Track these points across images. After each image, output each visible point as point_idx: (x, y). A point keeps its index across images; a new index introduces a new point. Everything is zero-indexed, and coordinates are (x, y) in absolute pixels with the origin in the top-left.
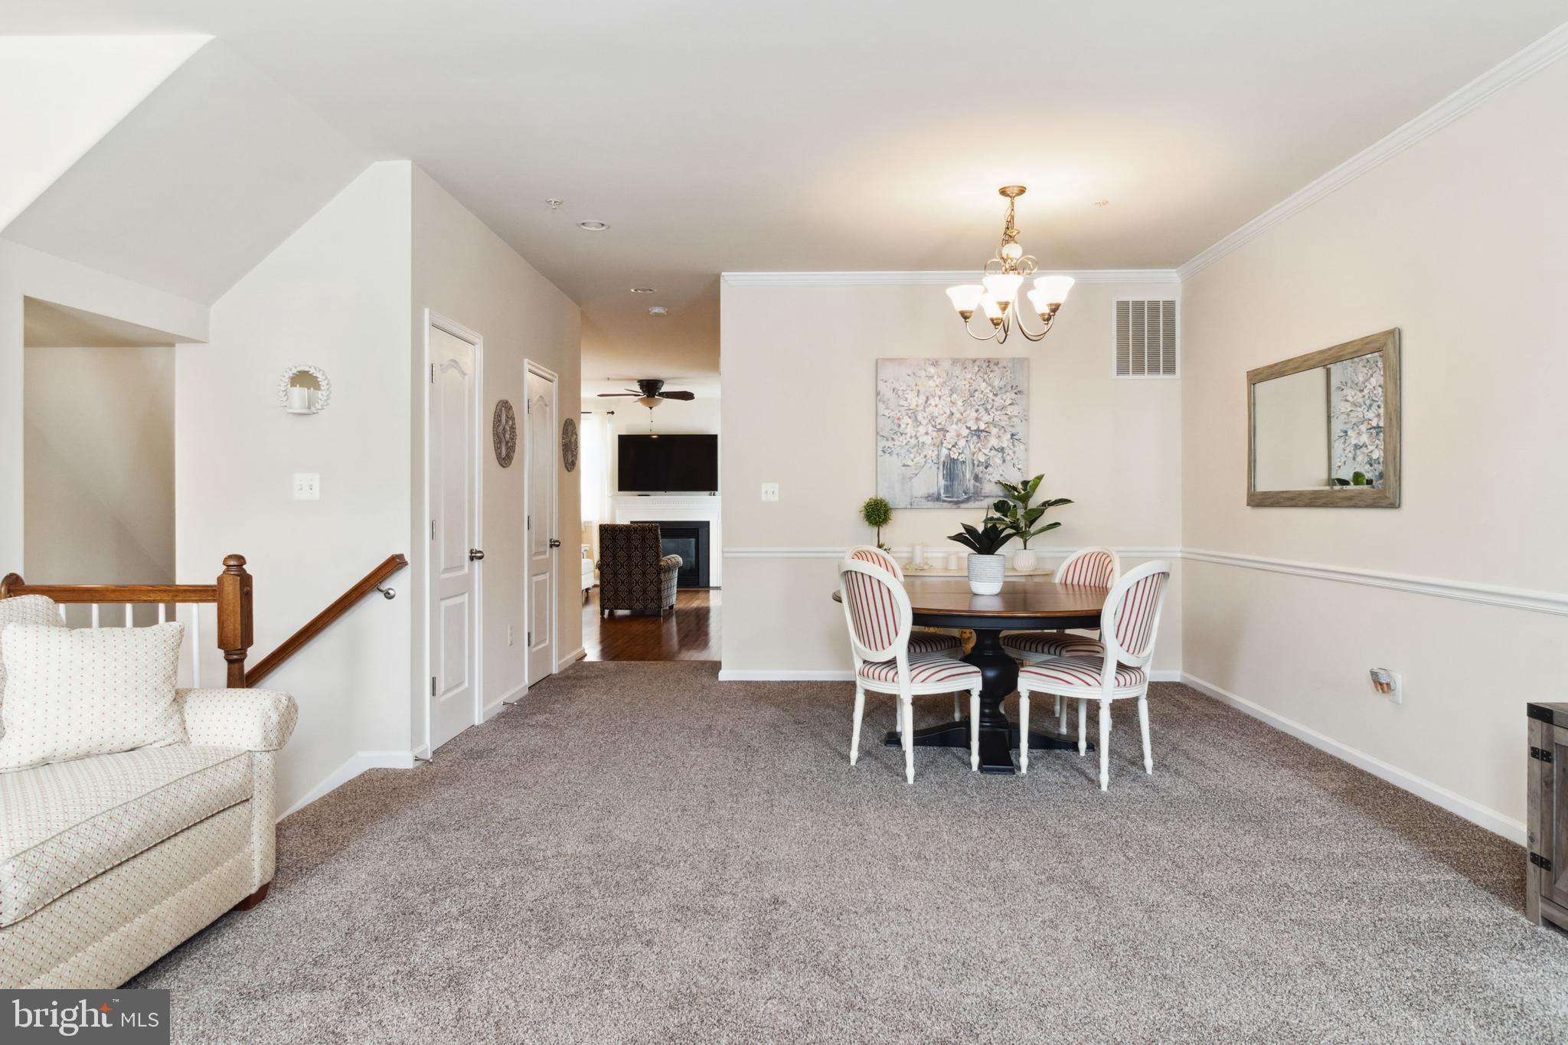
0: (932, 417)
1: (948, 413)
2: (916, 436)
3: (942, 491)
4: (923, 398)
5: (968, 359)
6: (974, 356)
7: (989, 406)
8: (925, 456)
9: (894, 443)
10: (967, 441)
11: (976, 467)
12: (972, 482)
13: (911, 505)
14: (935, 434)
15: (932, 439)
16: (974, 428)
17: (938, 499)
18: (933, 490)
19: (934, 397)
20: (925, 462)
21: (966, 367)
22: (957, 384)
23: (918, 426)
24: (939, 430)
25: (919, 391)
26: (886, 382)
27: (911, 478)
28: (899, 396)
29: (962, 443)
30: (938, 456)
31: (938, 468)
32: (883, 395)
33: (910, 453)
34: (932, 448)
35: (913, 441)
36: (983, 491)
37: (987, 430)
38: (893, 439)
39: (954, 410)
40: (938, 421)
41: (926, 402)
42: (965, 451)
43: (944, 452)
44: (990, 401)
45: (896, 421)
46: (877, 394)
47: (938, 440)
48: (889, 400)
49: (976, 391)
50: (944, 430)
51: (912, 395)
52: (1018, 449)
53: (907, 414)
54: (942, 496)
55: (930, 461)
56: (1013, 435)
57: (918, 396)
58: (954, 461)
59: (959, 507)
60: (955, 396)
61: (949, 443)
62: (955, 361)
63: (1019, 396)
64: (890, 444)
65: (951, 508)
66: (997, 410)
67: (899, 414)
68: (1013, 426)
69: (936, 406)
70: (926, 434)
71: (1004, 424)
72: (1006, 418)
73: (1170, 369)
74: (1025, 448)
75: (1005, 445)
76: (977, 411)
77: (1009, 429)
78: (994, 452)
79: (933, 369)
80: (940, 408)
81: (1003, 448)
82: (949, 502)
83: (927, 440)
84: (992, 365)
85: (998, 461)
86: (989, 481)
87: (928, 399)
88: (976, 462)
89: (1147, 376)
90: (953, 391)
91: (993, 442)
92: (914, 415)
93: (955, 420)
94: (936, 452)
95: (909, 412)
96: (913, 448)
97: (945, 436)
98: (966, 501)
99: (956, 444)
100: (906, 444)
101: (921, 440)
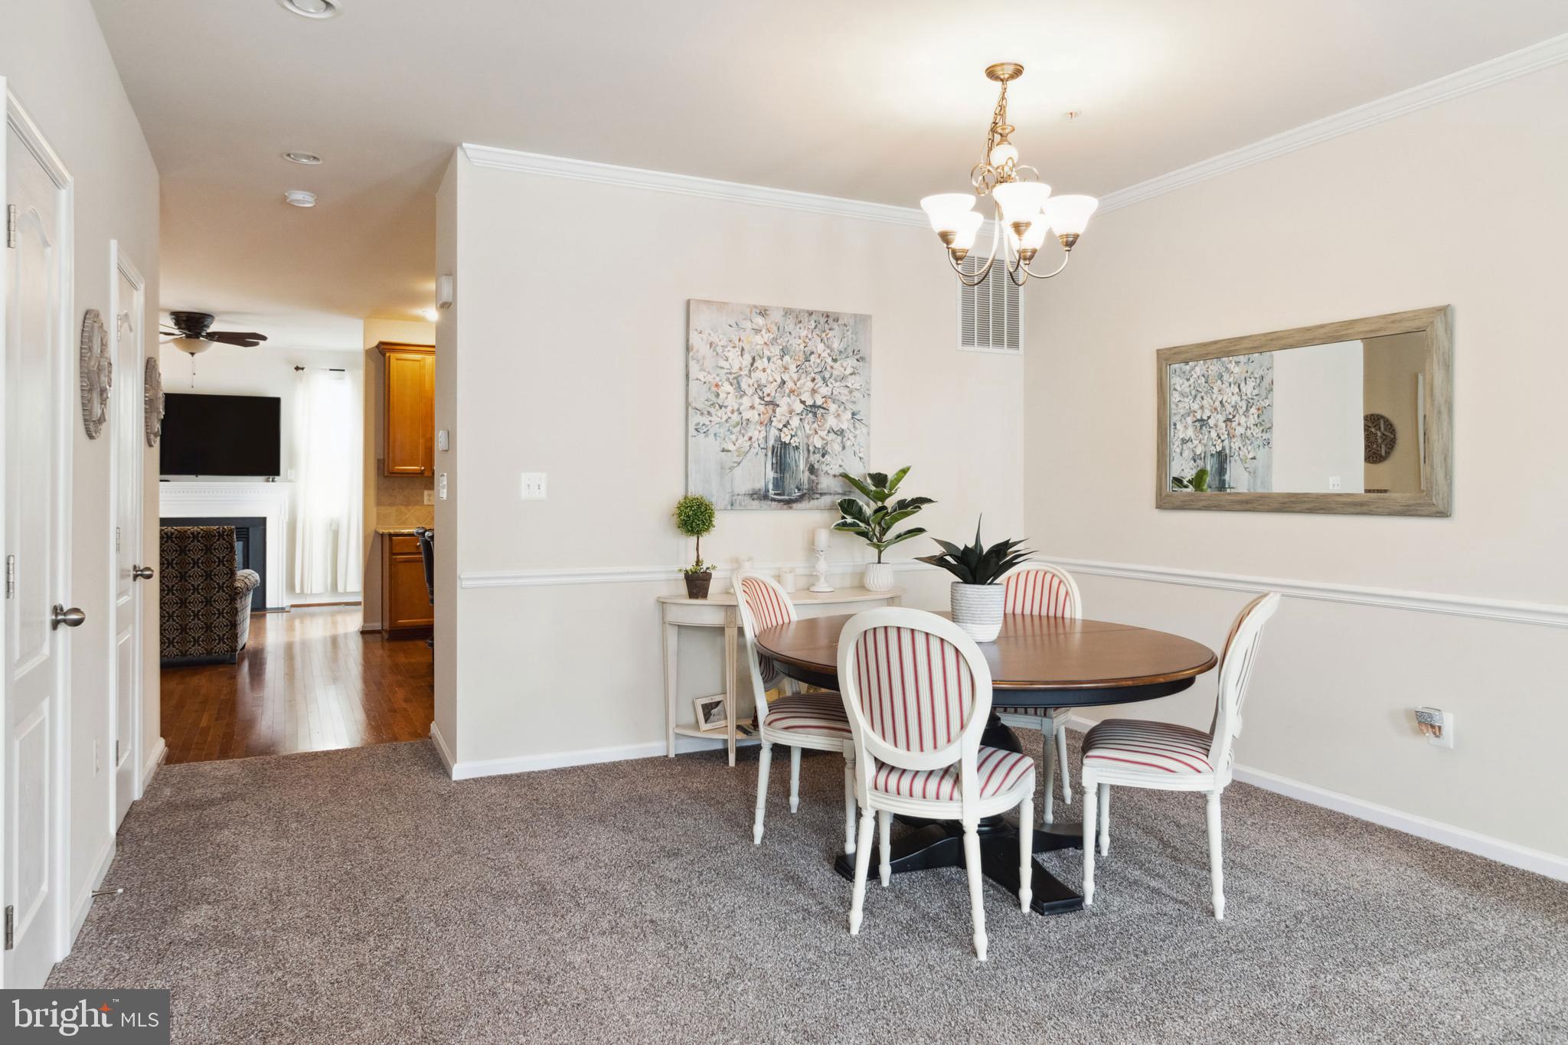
0: (759, 386)
1: (779, 381)
2: (738, 410)
3: (771, 486)
4: (748, 359)
5: (803, 311)
6: (811, 308)
7: (827, 375)
8: (750, 439)
9: (710, 418)
10: (801, 419)
11: (811, 454)
12: (807, 473)
13: (732, 505)
14: (762, 408)
15: (759, 415)
16: (809, 402)
17: (764, 497)
18: (759, 485)
19: (761, 358)
20: (750, 446)
21: (800, 322)
22: (790, 342)
23: (741, 397)
24: (768, 403)
25: (743, 349)
26: (700, 333)
27: (731, 469)
28: (717, 354)
29: (795, 422)
30: (766, 438)
31: (766, 455)
32: (698, 351)
33: (732, 433)
34: (758, 427)
35: (735, 417)
36: (819, 486)
37: (825, 406)
38: (709, 413)
39: (786, 377)
40: (767, 391)
41: (752, 365)
42: (799, 433)
43: (774, 432)
44: (829, 368)
45: (714, 389)
46: (688, 349)
47: (764, 418)
48: (704, 358)
49: (812, 353)
50: (773, 404)
51: (734, 354)
52: (857, 432)
53: (728, 379)
54: (771, 492)
55: (756, 445)
56: (853, 414)
57: (742, 355)
58: (785, 445)
59: (791, 508)
60: (787, 358)
61: (780, 421)
62: (788, 312)
63: (861, 363)
64: (705, 420)
65: (781, 509)
66: (836, 381)
67: (718, 379)
68: (854, 402)
69: (764, 370)
70: (751, 408)
71: (843, 398)
72: (846, 391)
73: (1014, 343)
74: (865, 430)
75: (844, 427)
76: (813, 380)
77: (849, 406)
78: (832, 436)
79: (760, 321)
80: (769, 373)
81: (843, 430)
82: (779, 501)
83: (753, 416)
84: (830, 321)
85: (837, 447)
86: (827, 473)
87: (754, 359)
88: (811, 448)
89: (992, 349)
90: (784, 352)
91: (831, 422)
92: (737, 382)
93: (787, 391)
94: (763, 434)
95: (731, 377)
96: (735, 427)
97: (774, 412)
98: (800, 499)
99: (788, 423)
100: (726, 421)
101: (745, 416)
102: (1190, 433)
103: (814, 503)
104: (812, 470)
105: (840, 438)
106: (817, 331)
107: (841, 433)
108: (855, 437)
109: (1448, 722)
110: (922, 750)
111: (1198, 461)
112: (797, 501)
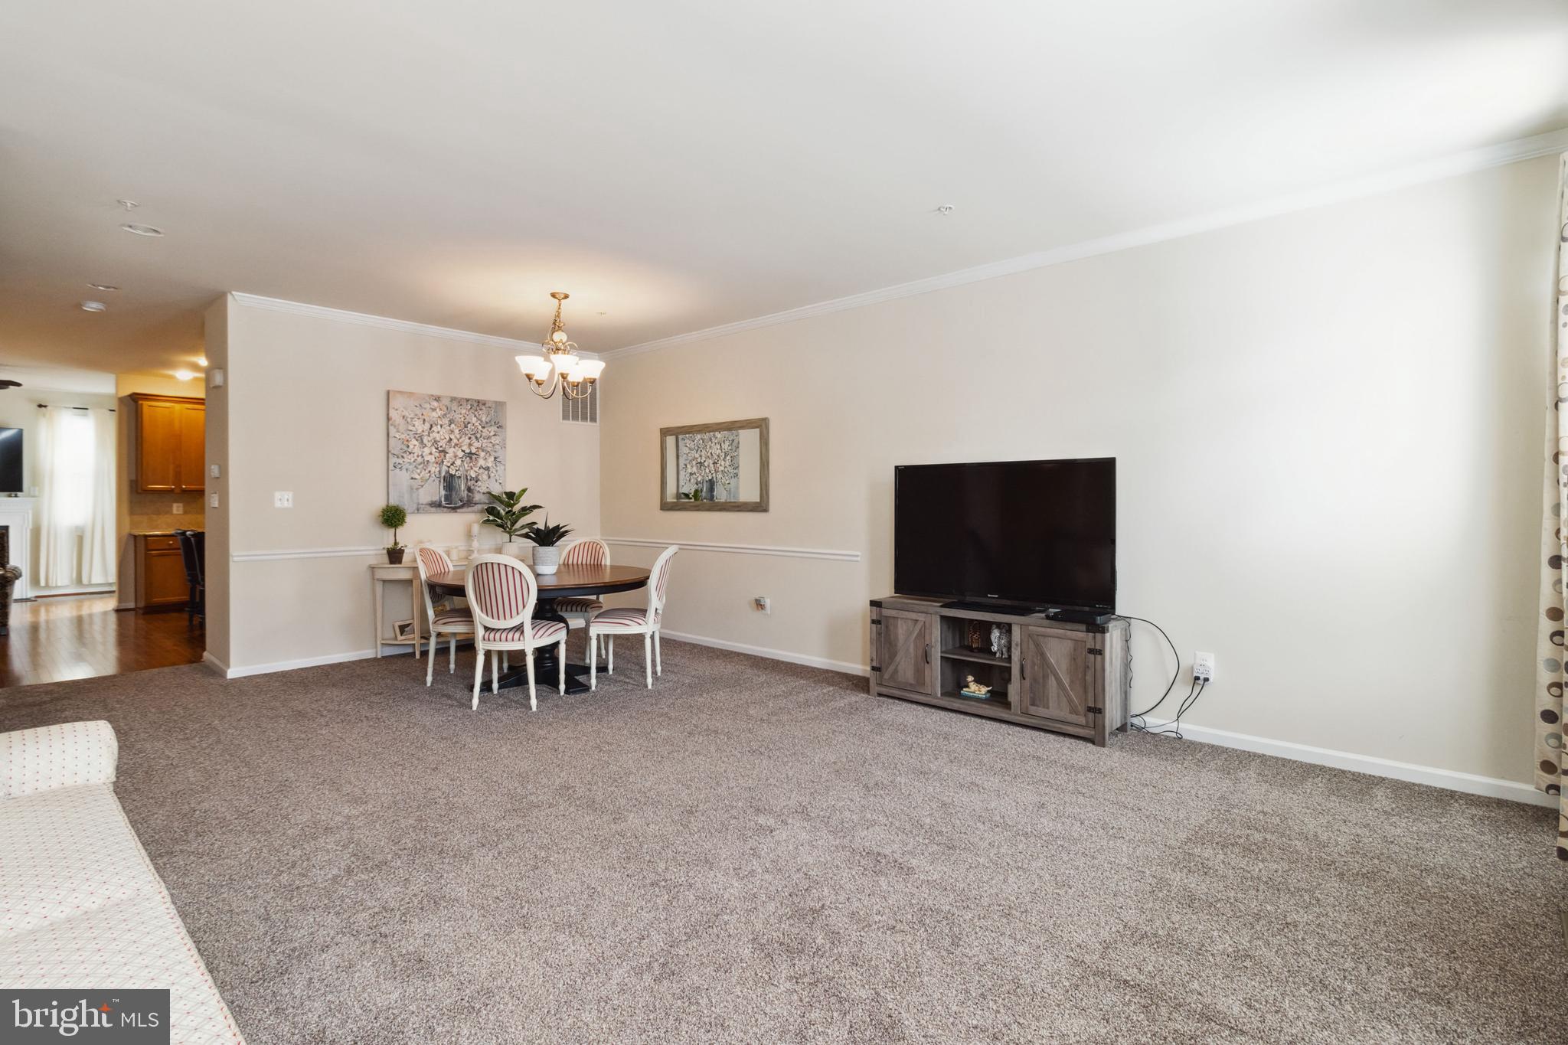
0: (435, 441)
1: (448, 438)
2: (422, 455)
3: (443, 499)
4: (427, 426)
5: (462, 399)
6: (467, 397)
7: (479, 436)
8: (430, 472)
9: (403, 460)
10: (462, 461)
11: (469, 481)
12: (466, 492)
13: (417, 510)
14: (437, 454)
15: (435, 458)
16: (467, 451)
17: (439, 505)
18: (436, 498)
19: (436, 425)
20: (430, 476)
21: (461, 405)
22: (455, 416)
23: (423, 448)
24: (440, 452)
25: (424, 420)
26: (397, 410)
27: (417, 489)
28: (407, 422)
29: (458, 462)
30: (440, 472)
31: (440, 481)
32: (395, 421)
33: (417, 468)
34: (435, 465)
35: (420, 459)
36: (474, 499)
37: (477, 453)
38: (403, 457)
39: (452, 437)
41: (430, 429)
42: (461, 469)
43: (444, 468)
44: (479, 432)
45: (406, 443)
46: (388, 419)
47: (440, 460)
48: (399, 425)
49: (469, 423)
50: (445, 452)
51: (418, 423)
52: (498, 468)
53: (415, 437)
54: (443, 502)
55: (433, 475)
56: (495, 458)
57: (424, 423)
58: (452, 476)
59: (456, 512)
60: (453, 426)
61: (449, 462)
62: (453, 399)
63: (500, 429)
64: (400, 461)
65: (450, 512)
66: (484, 439)
67: (408, 437)
68: (495, 451)
69: (438, 432)
70: (430, 454)
71: (489, 449)
72: (490, 445)
73: (593, 419)
74: (502, 467)
75: (490, 465)
76: (470, 438)
77: (493, 453)
78: (482, 470)
79: (435, 404)
80: (441, 434)
81: (489, 468)
82: (448, 508)
83: (431, 459)
84: (480, 405)
85: (485, 477)
86: (479, 492)
87: (431, 426)
88: (469, 477)
89: (580, 422)
90: (451, 422)
91: (481, 462)
92: (420, 439)
93: (453, 445)
94: (438, 469)
95: (417, 436)
96: (419, 465)
97: (445, 456)
98: (462, 507)
99: (454, 463)
100: (414, 462)
101: (426, 458)
102: (694, 469)
103: (470, 509)
104: (469, 490)
105: (486, 472)
106: (472, 410)
107: (488, 469)
108: (497, 471)
109: (768, 602)
110: (505, 619)
111: (699, 485)
112: (459, 507)
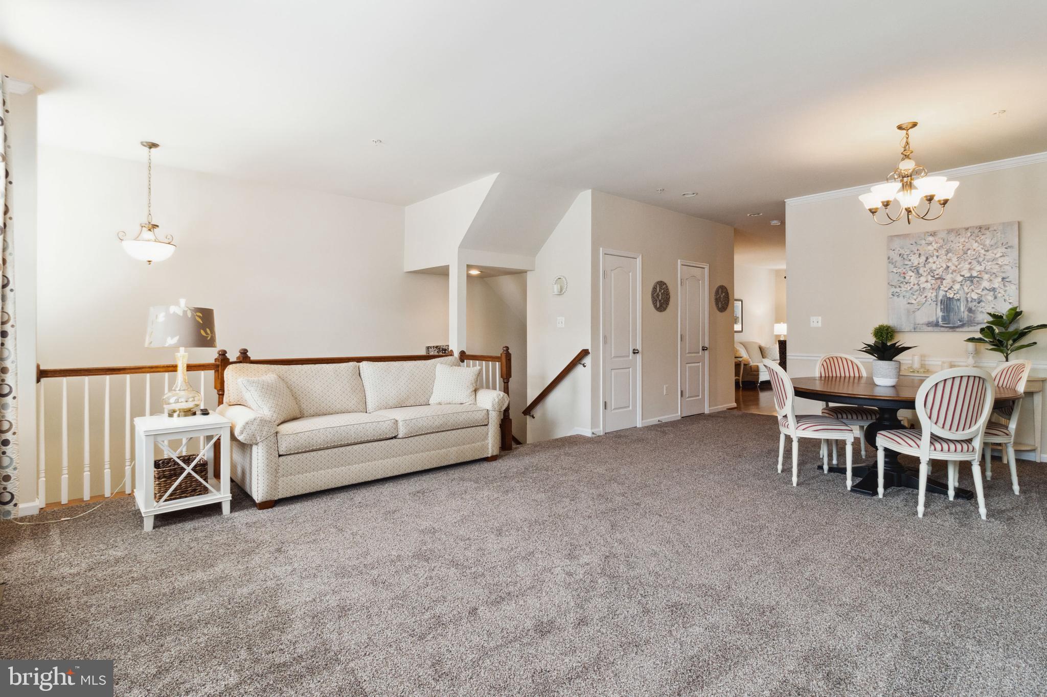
0: (931, 271)
1: (945, 266)
2: (918, 283)
3: (940, 320)
4: (923, 258)
5: (962, 228)
6: (967, 226)
7: (981, 259)
8: (926, 297)
9: (900, 289)
10: (961, 285)
11: (969, 302)
12: (966, 313)
13: (915, 329)
14: (933, 282)
15: (932, 285)
16: (968, 275)
17: (937, 325)
18: (934, 319)
19: (932, 257)
20: (926, 301)
21: (959, 234)
22: (952, 246)
23: (919, 277)
24: (937, 279)
25: (920, 254)
26: (894, 250)
27: (914, 312)
28: (904, 259)
29: (957, 286)
30: (936, 296)
31: (937, 304)
32: (892, 259)
33: (914, 295)
34: (931, 291)
35: (916, 287)
36: (976, 319)
37: (979, 276)
38: (900, 287)
39: (949, 264)
40: (936, 273)
41: (926, 261)
42: (960, 292)
43: (942, 293)
44: (982, 255)
45: (902, 275)
46: (889, 259)
47: (936, 286)
48: (897, 261)
49: (969, 249)
50: (942, 279)
51: (914, 257)
53: (911, 270)
54: (940, 323)
55: (930, 300)
56: (1003, 279)
57: (919, 257)
58: (950, 299)
59: (955, 331)
60: (950, 254)
61: (946, 287)
62: (950, 231)
64: (898, 290)
65: (945, 332)
66: (989, 261)
67: (904, 270)
68: (1004, 272)
69: (935, 263)
70: (926, 282)
71: (995, 271)
72: (998, 266)
74: (1017, 287)
75: (996, 286)
76: (970, 263)
77: (1000, 274)
78: (986, 292)
79: (931, 239)
80: (938, 264)
81: (995, 288)
82: (946, 327)
83: (928, 286)
85: (990, 298)
86: (980, 312)
87: (927, 258)
88: (969, 299)
90: (949, 251)
91: (985, 284)
92: (916, 270)
93: (951, 271)
94: (935, 294)
95: (913, 269)
96: (916, 292)
97: (942, 282)
98: (962, 326)
99: (952, 287)
100: (910, 289)
101: (922, 286)
105: (991, 293)
106: (973, 237)
107: (993, 290)
108: (1009, 291)
112: (958, 327)
